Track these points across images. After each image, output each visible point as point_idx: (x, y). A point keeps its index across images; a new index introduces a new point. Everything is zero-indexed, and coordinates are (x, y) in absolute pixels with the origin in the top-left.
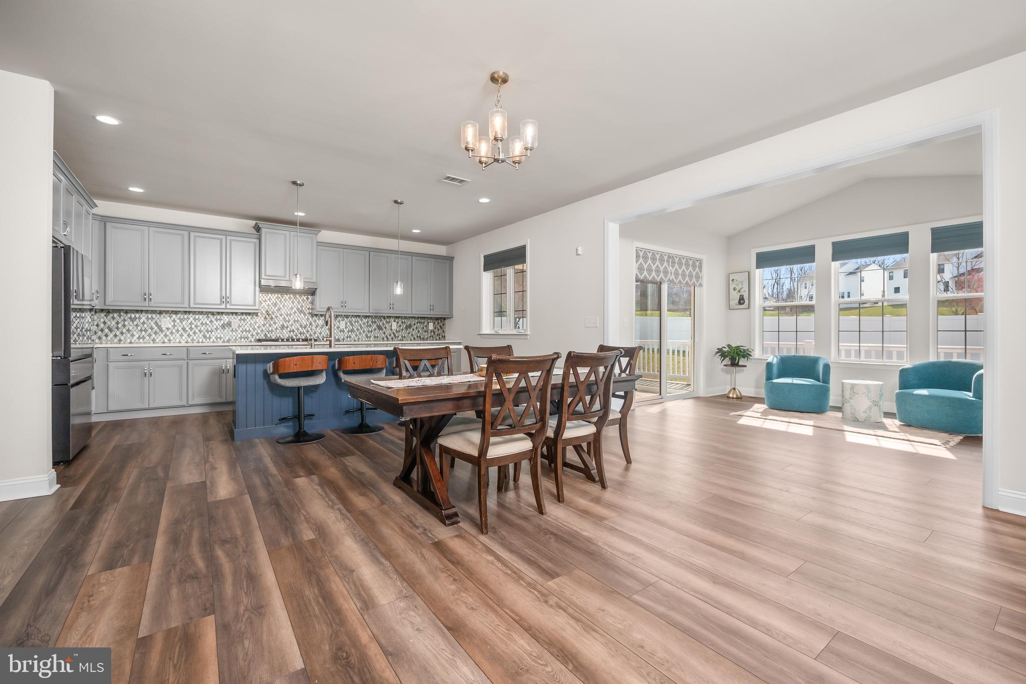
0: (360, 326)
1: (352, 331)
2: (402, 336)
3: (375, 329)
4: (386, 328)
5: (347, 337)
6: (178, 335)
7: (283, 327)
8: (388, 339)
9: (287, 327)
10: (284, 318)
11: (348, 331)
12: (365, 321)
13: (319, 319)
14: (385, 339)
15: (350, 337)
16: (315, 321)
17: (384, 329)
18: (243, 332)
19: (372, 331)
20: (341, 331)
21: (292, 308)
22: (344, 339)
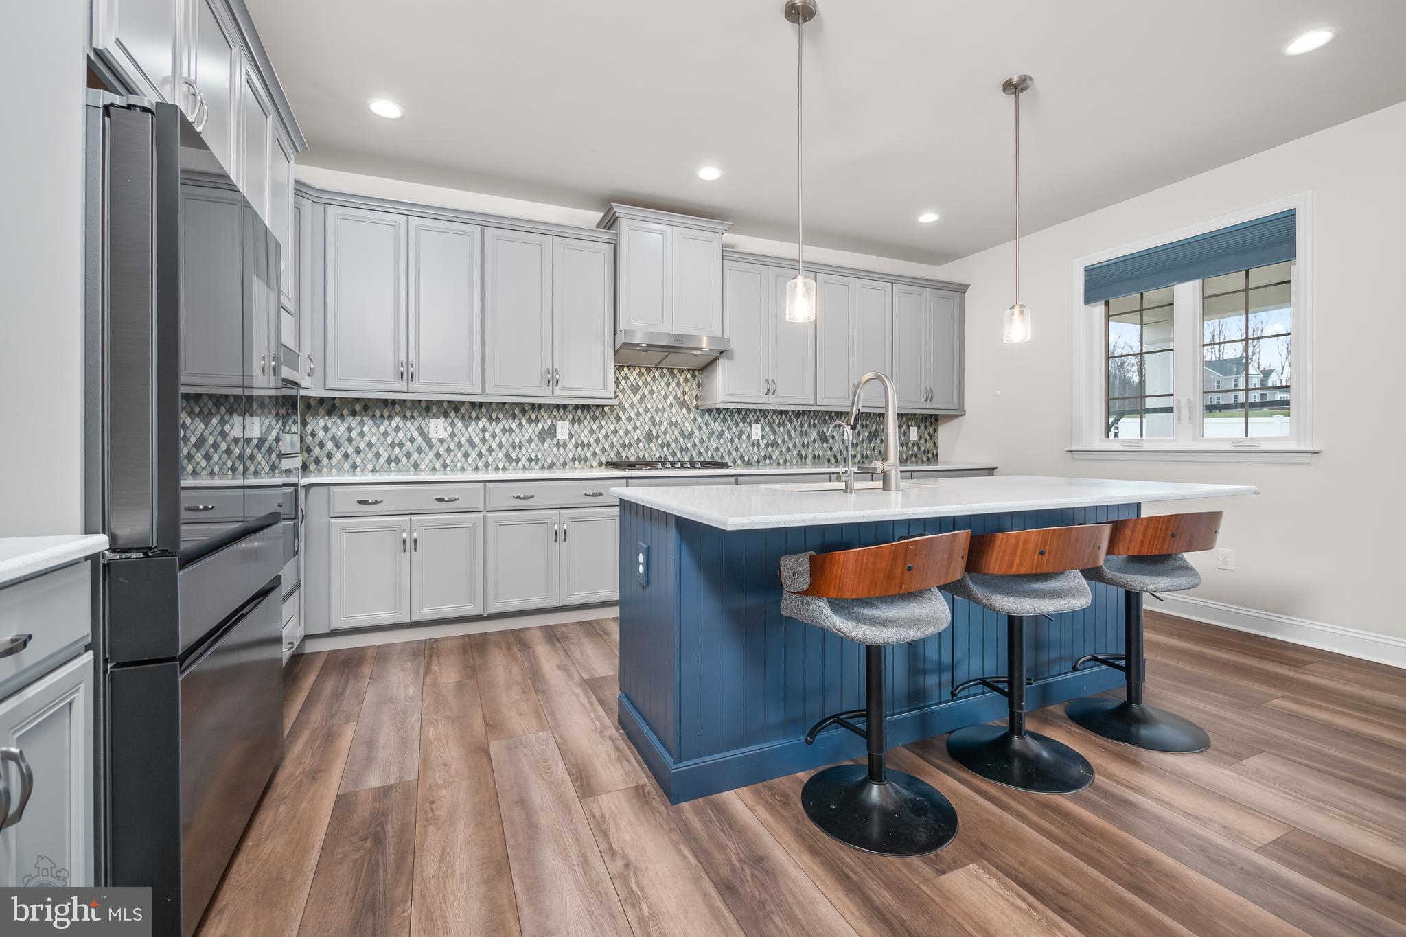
0: (788, 433)
1: (774, 444)
2: (862, 456)
3: (814, 441)
4: (833, 437)
5: (765, 458)
6: (460, 455)
7: (649, 437)
8: (837, 461)
9: (658, 437)
10: (652, 418)
11: (767, 446)
12: (797, 423)
13: (715, 420)
14: (833, 460)
15: (770, 457)
16: (707, 424)
17: (831, 441)
18: (577, 448)
19: (808, 445)
20: (753, 445)
21: (666, 397)
22: (758, 462)
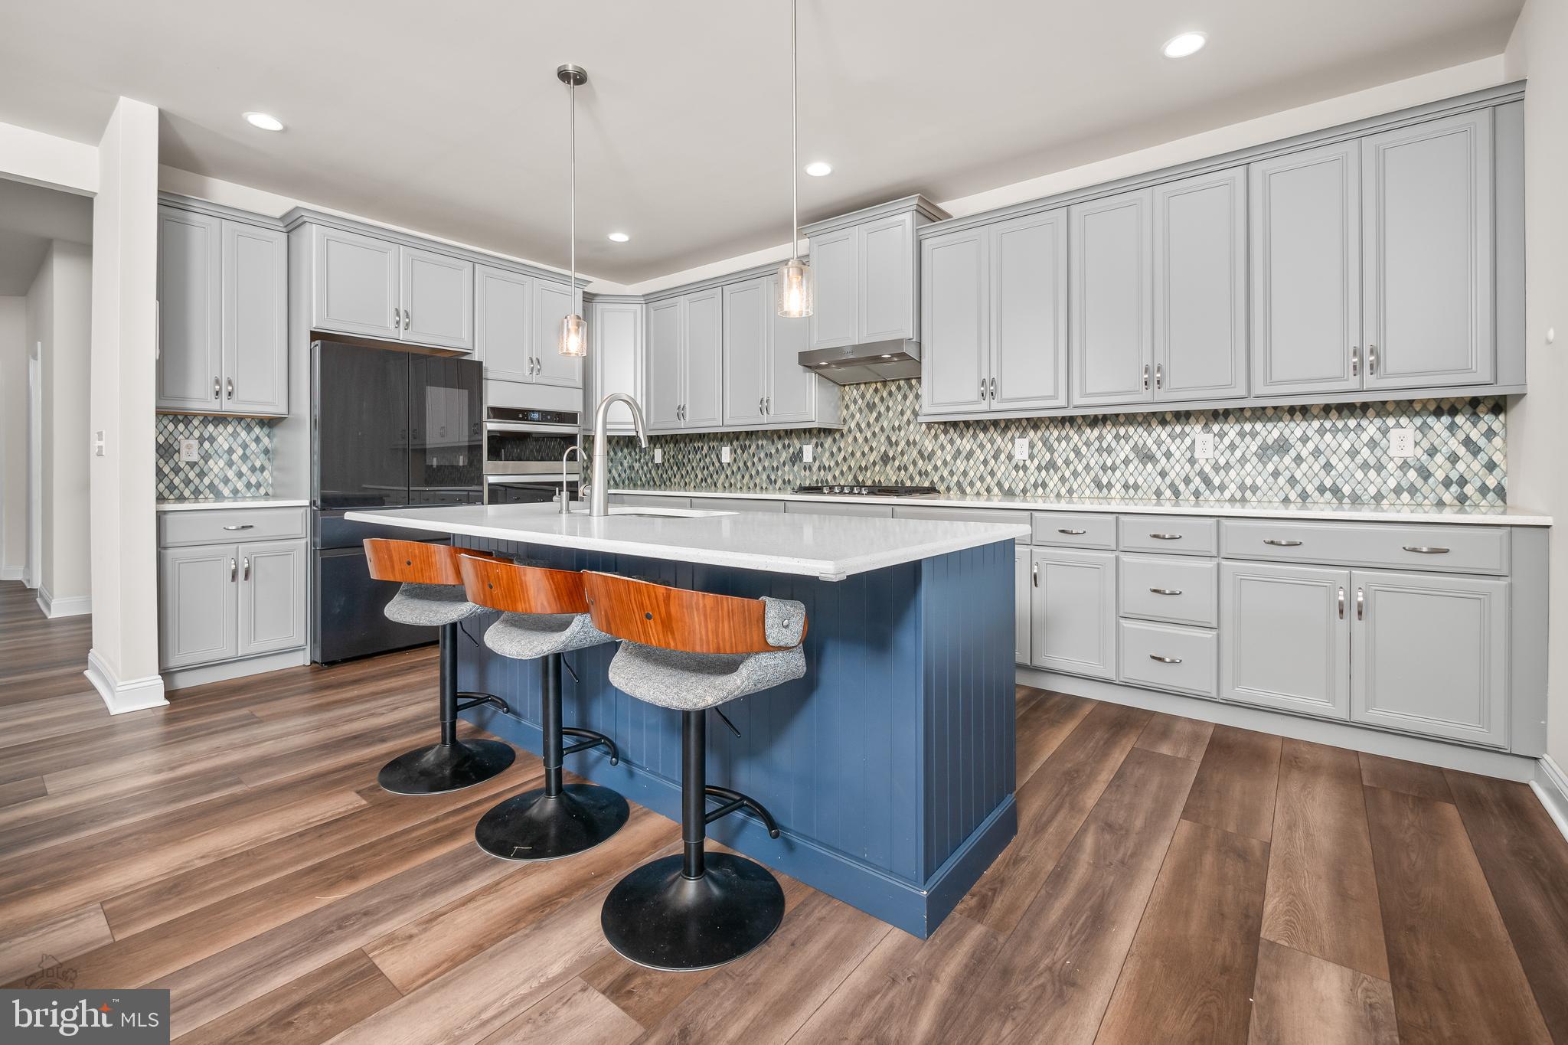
0: (1077, 452)
1: (1051, 465)
3: (1126, 462)
4: (1168, 455)
5: (1035, 486)
7: (885, 459)
8: (1176, 493)
9: (894, 459)
10: (888, 438)
11: (1039, 468)
12: (1091, 434)
13: (962, 436)
15: (1044, 485)
16: (952, 442)
17: (1164, 460)
19: (1114, 468)
20: (1017, 468)
21: (902, 413)
22: (1024, 491)
